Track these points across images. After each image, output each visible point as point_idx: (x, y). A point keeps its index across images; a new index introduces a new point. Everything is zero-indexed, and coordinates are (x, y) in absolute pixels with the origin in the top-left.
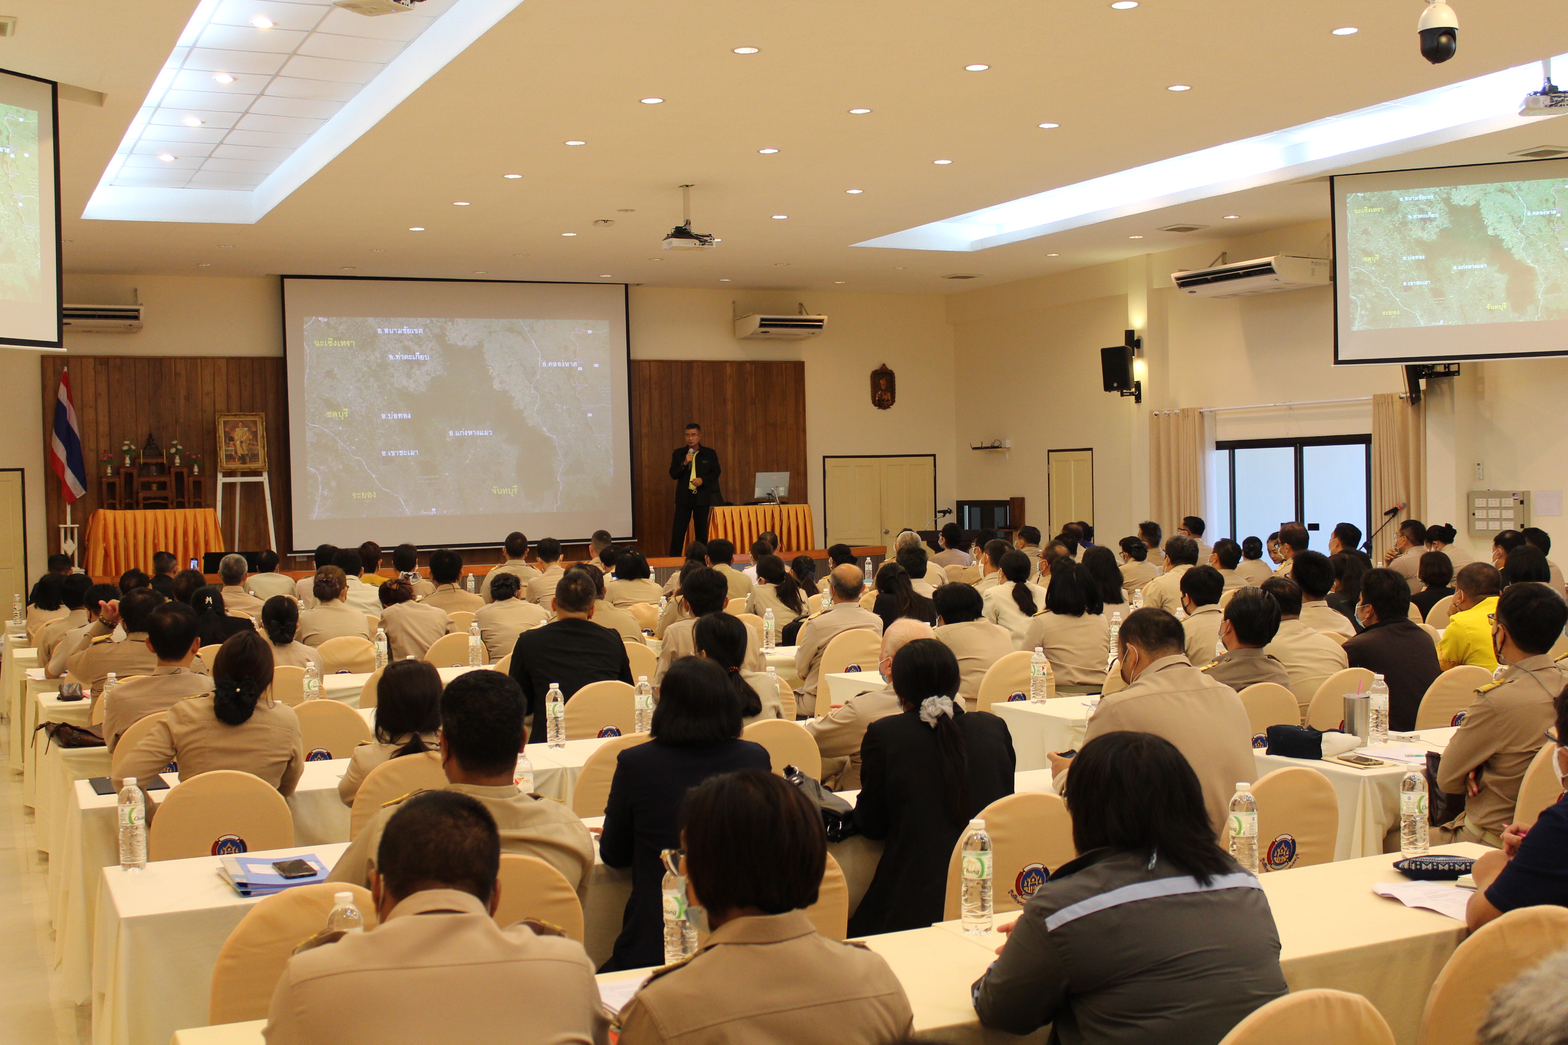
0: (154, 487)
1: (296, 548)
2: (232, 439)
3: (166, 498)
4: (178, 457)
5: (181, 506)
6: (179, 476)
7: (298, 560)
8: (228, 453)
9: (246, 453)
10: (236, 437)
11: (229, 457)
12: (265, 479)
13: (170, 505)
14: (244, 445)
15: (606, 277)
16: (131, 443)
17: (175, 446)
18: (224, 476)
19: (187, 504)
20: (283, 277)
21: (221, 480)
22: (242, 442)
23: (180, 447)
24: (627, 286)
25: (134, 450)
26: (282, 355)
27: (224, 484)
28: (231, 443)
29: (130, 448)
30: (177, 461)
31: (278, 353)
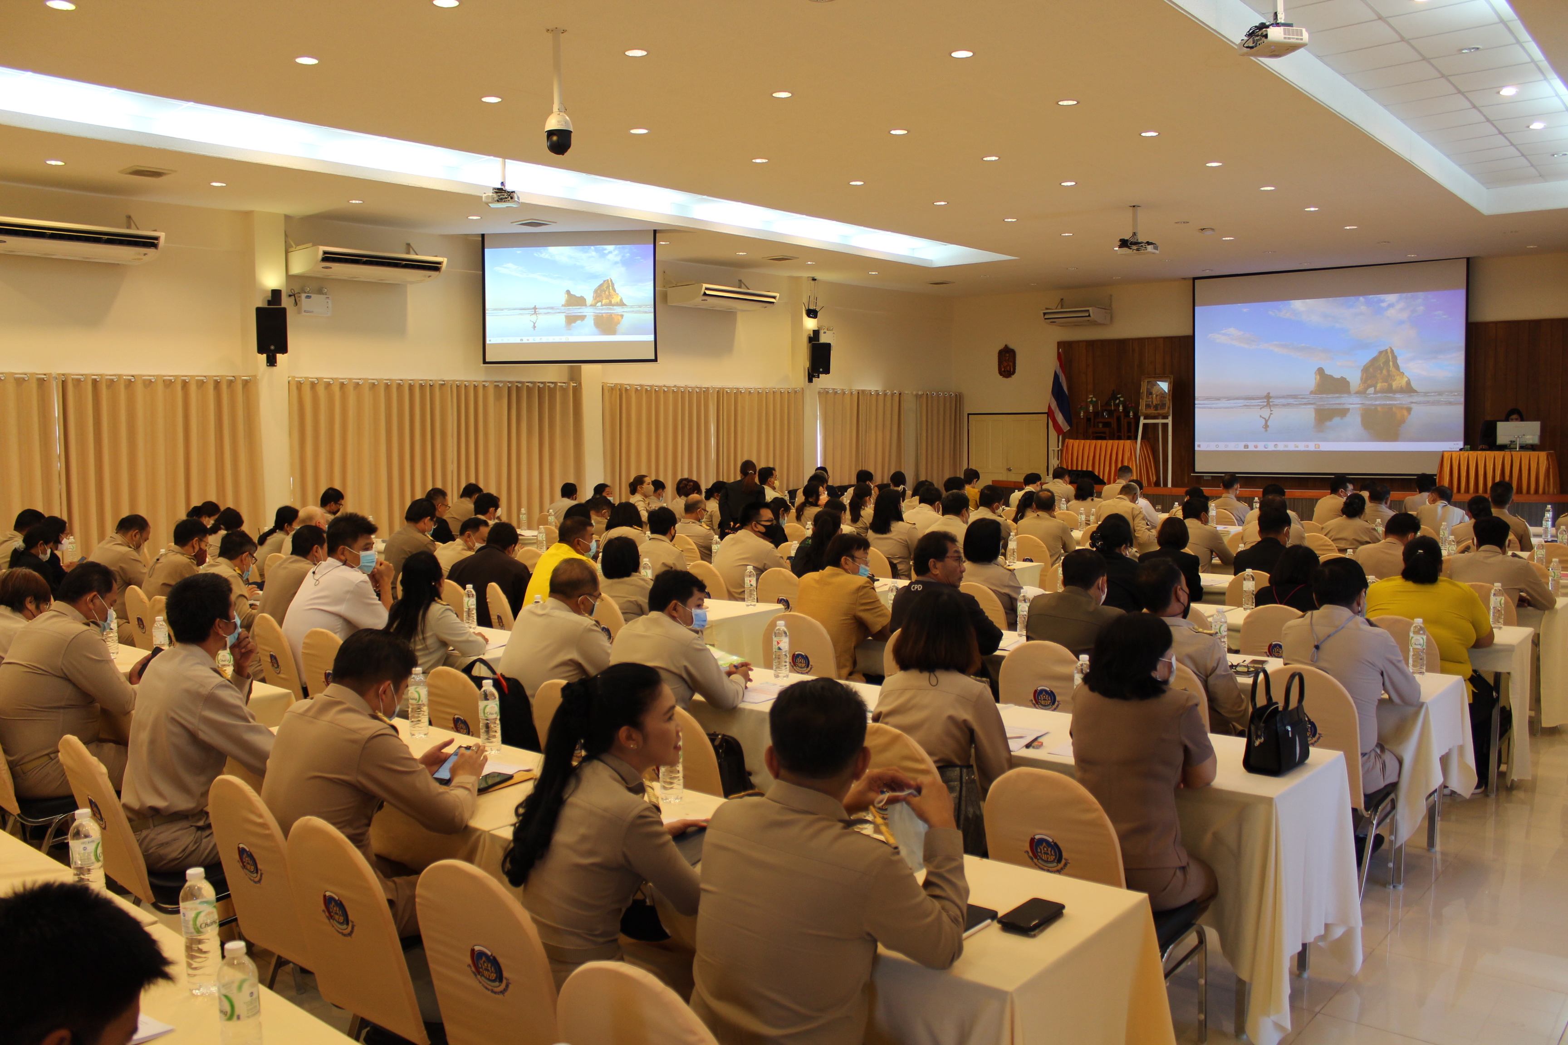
0: (1101, 425)
1: (1198, 468)
2: (1151, 394)
3: (1105, 433)
4: (1121, 406)
5: (1119, 438)
6: (1119, 419)
7: (1205, 478)
8: (1147, 403)
9: (1159, 403)
10: (1154, 392)
11: (1148, 406)
12: (1169, 421)
13: (1107, 438)
14: (1158, 397)
15: (1412, 257)
16: (1094, 397)
17: (1119, 398)
18: (1144, 419)
19: (1123, 437)
20: (1194, 279)
21: (1142, 421)
22: (1157, 396)
23: (1122, 399)
24: (1468, 259)
25: (1095, 401)
26: (1191, 334)
27: (1144, 425)
28: (1150, 396)
29: (1092, 400)
30: (1121, 408)
31: (1190, 333)
